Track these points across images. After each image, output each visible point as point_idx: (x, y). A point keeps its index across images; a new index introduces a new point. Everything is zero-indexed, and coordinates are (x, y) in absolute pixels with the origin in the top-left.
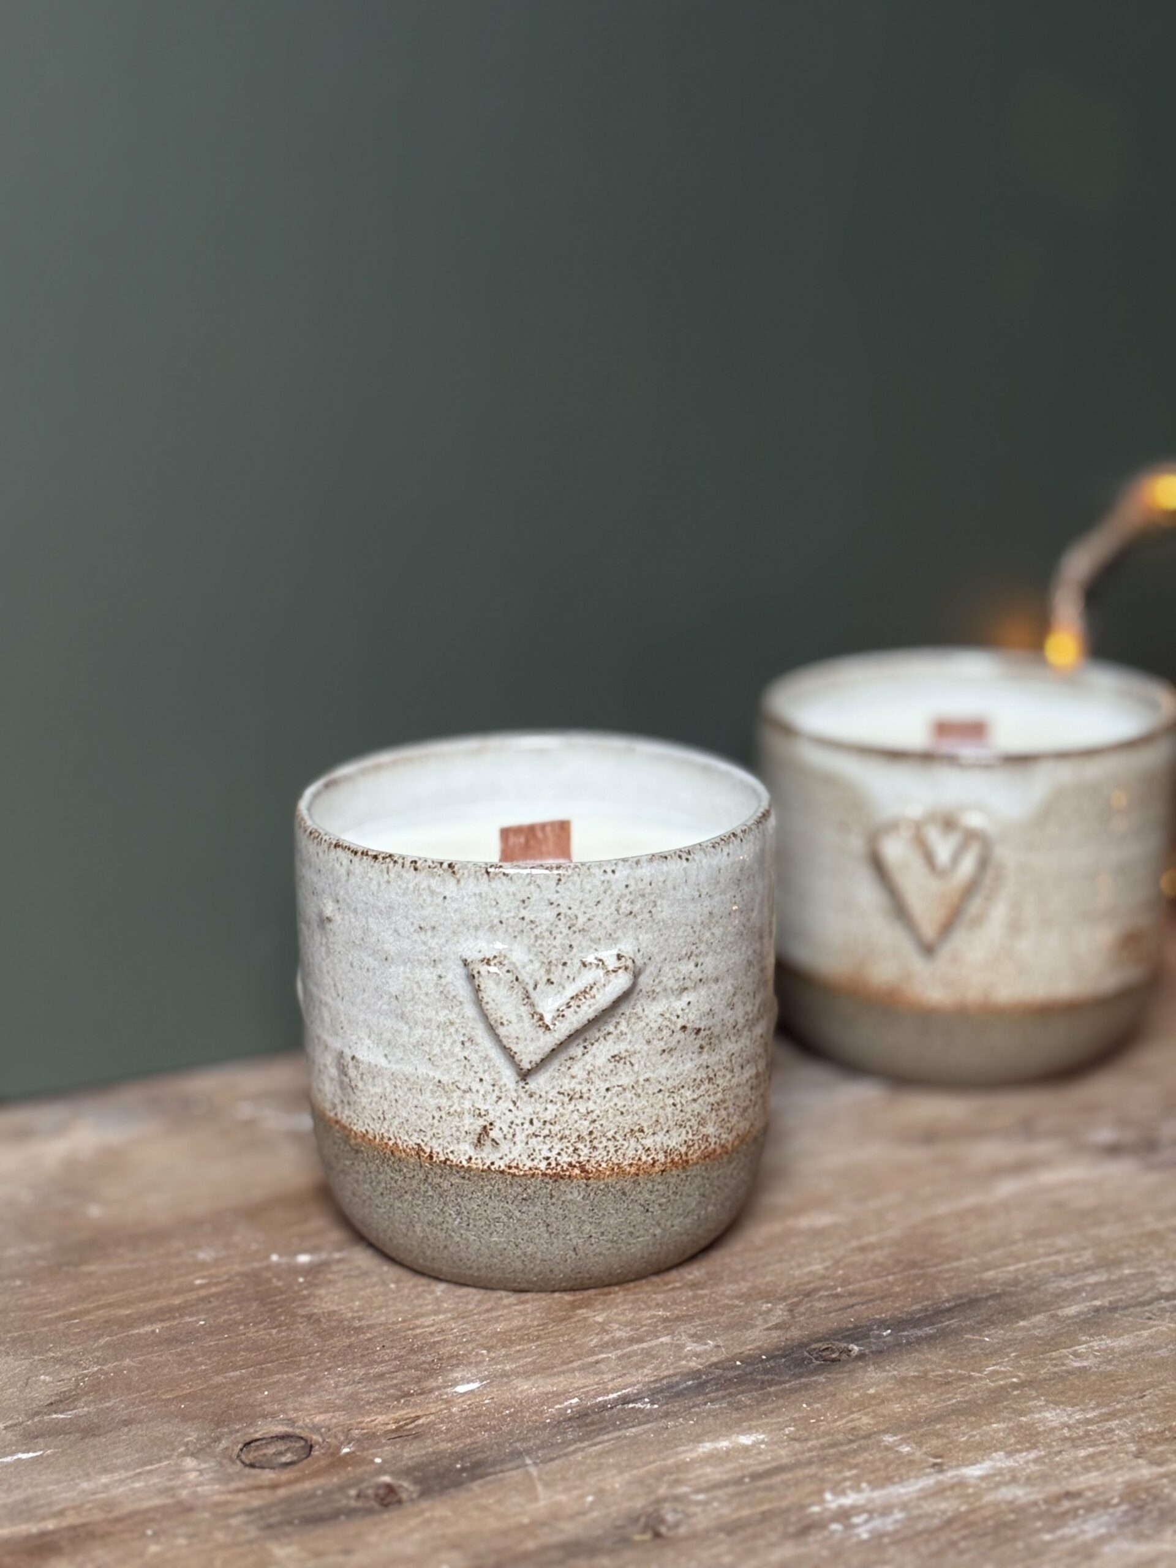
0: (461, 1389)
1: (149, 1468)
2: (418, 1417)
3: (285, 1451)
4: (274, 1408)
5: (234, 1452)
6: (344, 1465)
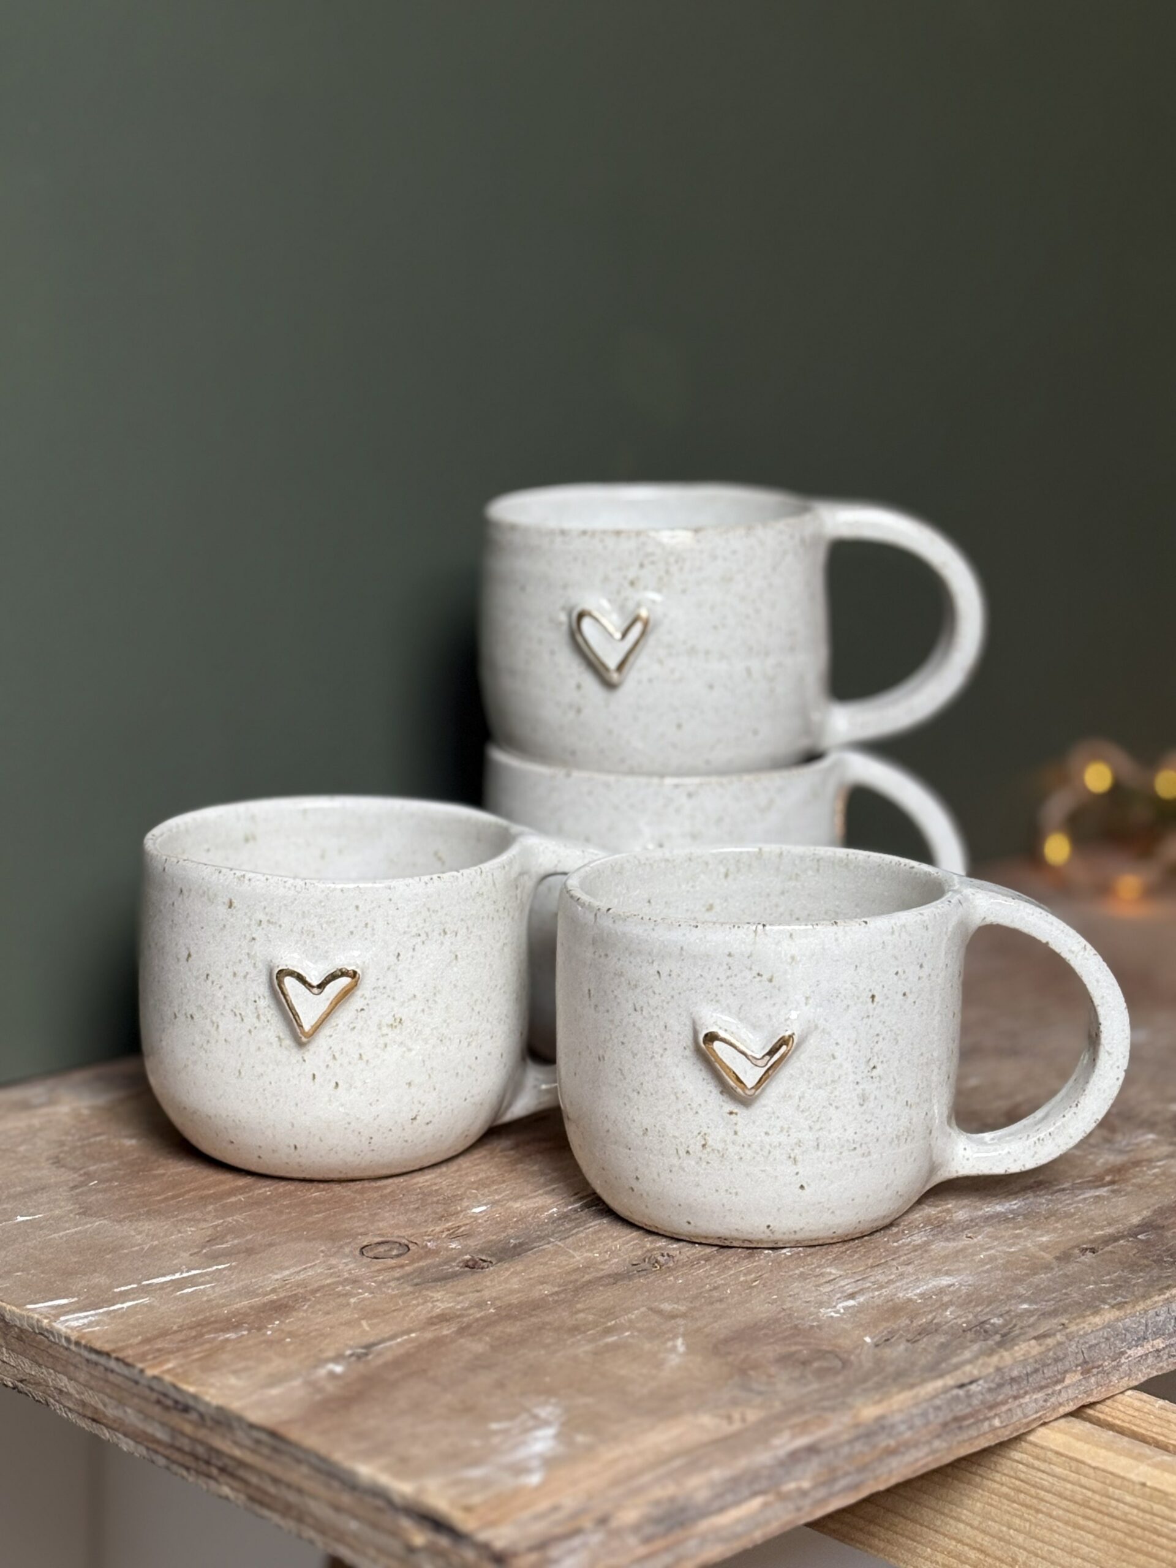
0: (477, 1210)
1: (309, 1265)
2: (459, 1227)
3: (391, 1250)
4: (362, 1230)
5: (357, 1253)
6: (435, 1252)
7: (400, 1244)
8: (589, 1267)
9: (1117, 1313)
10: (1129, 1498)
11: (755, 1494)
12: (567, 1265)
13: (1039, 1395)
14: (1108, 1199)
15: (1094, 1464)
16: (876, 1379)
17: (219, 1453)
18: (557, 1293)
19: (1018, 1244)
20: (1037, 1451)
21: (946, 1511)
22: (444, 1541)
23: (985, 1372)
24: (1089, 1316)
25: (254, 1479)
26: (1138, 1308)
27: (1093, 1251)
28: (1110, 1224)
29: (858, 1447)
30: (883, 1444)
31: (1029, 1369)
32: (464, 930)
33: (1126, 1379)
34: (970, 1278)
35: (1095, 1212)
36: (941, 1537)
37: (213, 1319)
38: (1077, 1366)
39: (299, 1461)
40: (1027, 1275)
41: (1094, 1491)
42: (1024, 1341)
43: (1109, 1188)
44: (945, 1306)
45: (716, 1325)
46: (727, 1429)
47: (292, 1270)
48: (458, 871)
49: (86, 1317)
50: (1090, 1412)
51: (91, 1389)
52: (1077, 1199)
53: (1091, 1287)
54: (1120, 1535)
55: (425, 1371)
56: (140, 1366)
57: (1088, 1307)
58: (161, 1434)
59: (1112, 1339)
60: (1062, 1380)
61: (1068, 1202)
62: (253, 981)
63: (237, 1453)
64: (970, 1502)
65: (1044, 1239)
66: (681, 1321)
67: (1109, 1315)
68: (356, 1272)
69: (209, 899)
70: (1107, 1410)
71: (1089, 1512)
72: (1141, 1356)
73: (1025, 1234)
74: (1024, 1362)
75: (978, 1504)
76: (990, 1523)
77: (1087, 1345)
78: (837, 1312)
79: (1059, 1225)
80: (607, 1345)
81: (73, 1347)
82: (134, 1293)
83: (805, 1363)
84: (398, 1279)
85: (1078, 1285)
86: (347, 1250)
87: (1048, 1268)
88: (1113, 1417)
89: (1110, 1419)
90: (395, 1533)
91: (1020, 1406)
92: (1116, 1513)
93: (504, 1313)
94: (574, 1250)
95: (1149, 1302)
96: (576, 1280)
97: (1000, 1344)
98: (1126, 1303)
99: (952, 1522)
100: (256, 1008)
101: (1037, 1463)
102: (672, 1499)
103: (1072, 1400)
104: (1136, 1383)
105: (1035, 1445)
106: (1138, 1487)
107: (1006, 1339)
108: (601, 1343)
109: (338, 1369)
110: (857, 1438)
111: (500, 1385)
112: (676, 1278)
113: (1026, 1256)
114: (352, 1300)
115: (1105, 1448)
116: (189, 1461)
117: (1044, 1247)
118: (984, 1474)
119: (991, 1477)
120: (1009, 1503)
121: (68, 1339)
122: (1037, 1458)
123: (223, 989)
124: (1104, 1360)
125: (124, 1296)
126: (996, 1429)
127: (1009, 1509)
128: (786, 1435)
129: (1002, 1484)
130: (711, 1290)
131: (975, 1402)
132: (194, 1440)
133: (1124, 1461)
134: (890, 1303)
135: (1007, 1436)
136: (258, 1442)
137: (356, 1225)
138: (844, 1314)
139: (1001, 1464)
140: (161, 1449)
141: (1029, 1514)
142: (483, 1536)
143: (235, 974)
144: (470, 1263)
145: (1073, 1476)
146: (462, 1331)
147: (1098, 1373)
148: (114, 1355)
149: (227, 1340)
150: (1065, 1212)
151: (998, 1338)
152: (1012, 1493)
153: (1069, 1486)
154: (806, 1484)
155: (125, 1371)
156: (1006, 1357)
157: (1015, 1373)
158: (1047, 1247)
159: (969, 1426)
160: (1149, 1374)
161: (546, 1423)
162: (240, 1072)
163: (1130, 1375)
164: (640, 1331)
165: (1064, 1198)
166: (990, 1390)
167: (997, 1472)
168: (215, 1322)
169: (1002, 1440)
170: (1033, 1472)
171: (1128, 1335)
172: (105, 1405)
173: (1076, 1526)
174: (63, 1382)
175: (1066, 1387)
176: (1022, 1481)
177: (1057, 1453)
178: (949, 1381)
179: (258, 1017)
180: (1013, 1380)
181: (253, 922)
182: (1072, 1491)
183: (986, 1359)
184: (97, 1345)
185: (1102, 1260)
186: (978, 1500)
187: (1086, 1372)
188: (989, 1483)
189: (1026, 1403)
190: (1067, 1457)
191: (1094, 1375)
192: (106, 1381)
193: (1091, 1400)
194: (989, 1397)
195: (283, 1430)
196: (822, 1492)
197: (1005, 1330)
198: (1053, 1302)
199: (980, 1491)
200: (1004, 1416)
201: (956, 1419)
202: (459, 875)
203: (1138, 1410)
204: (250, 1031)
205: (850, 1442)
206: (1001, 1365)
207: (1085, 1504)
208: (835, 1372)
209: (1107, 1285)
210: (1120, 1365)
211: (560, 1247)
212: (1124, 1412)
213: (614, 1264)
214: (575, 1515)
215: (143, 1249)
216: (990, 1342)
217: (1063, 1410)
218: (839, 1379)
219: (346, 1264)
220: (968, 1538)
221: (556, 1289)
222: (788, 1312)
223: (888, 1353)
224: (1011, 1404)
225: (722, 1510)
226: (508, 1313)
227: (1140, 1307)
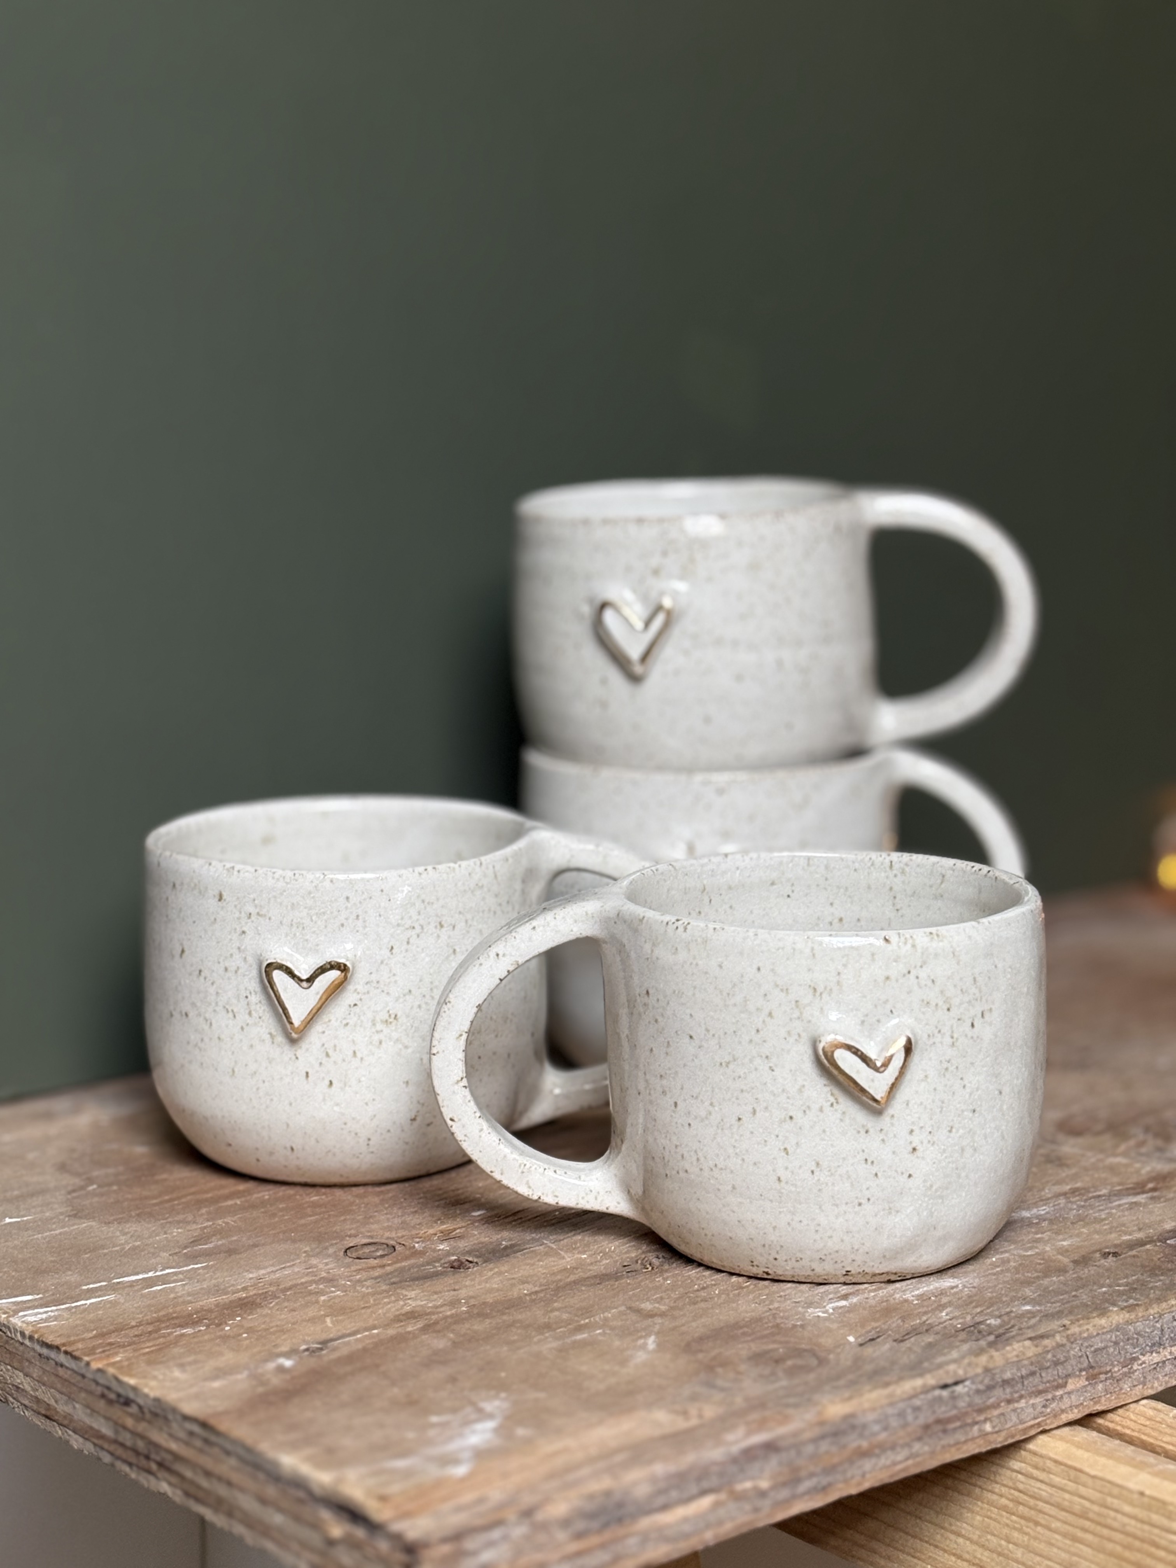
1: (288, 1264)
3: (377, 1250)
4: (353, 1232)
5: (342, 1253)
6: (422, 1253)
7: (387, 1245)
8: (577, 1269)
9: (1127, 1315)
10: (1127, 1509)
11: (704, 1493)
12: (554, 1266)
13: (1038, 1400)
14: (1145, 1205)
15: (1093, 1473)
16: (851, 1377)
17: (157, 1446)
18: (536, 1292)
19: (1037, 1248)
20: (1036, 1459)
21: (946, 1525)
22: (360, 1533)
23: (971, 1373)
24: (1094, 1318)
25: (188, 1474)
26: (1152, 1311)
27: (1115, 1254)
28: (1140, 1230)
29: (824, 1446)
30: (854, 1445)
31: (1024, 1372)
32: (463, 924)
33: (1141, 1387)
34: (977, 1280)
35: (1128, 1218)
36: (941, 1553)
37: (174, 1315)
38: (1081, 1370)
39: (228, 1453)
40: (1038, 1277)
41: (1092, 1502)
42: (1018, 1342)
43: (1150, 1195)
44: (941, 1307)
45: (694, 1324)
46: (681, 1424)
47: (269, 1270)
48: (455, 863)
49: (46, 1312)
50: (1100, 1421)
51: (44, 1385)
52: (1110, 1205)
53: (1104, 1289)
54: (1119, 1549)
55: (377, 1366)
56: (86, 1359)
57: (1096, 1309)
58: (106, 1430)
59: (1122, 1344)
60: (1064, 1385)
61: (1101, 1208)
62: (244, 975)
63: (174, 1446)
64: (969, 1515)
65: (1065, 1243)
66: (658, 1320)
67: (1117, 1317)
68: (336, 1271)
69: (200, 892)
70: (1118, 1419)
71: (1087, 1524)
72: (1158, 1363)
73: (1047, 1238)
74: (1018, 1364)
75: (978, 1518)
76: (989, 1537)
77: (1093, 1349)
78: (826, 1312)
79: (1085, 1230)
80: (575, 1342)
81: (27, 1342)
82: (101, 1290)
83: (777, 1361)
84: (376, 1278)
85: (1090, 1287)
86: (331, 1251)
87: (1062, 1270)
88: (1123, 1427)
89: (1119, 1428)
90: (316, 1526)
91: (1014, 1410)
92: (1116, 1525)
93: (475, 1311)
94: (566, 1252)
95: (1164, 1305)
96: (560, 1280)
97: (991, 1345)
98: (1137, 1305)
99: (953, 1537)
100: (248, 1004)
101: (1035, 1473)
102: (608, 1494)
103: (1077, 1407)
104: (1151, 1392)
105: (1035, 1454)
106: (1136, 1496)
107: (1000, 1338)
108: (568, 1341)
109: (288, 1363)
110: (823, 1437)
111: (453, 1379)
112: (665, 1279)
113: (1043, 1259)
114: (322, 1298)
115: (1104, 1456)
116: (133, 1459)
117: (1064, 1251)
118: (985, 1486)
119: (990, 1488)
120: (1008, 1515)
121: (23, 1334)
122: (1036, 1467)
123: (215, 986)
124: (1114, 1366)
125: (91, 1293)
126: (987, 1434)
127: (1008, 1522)
128: (741, 1431)
129: (1001, 1496)
130: (698, 1290)
131: (962, 1404)
132: (135, 1434)
133: (1124, 1469)
134: (885, 1304)
135: (1000, 1442)
136: (191, 1434)
137: (348, 1227)
138: (832, 1314)
139: (1000, 1475)
140: (106, 1446)
141: (1027, 1527)
142: (396, 1527)
143: (226, 969)
144: (455, 1264)
145: (1071, 1486)
146: (425, 1329)
147: (1106, 1379)
148: (63, 1349)
149: (183, 1335)
150: (1095, 1218)
151: (991, 1338)
152: (1011, 1505)
153: (1067, 1496)
154: (764, 1484)
155: (72, 1364)
156: (997, 1357)
157: (1008, 1375)
158: (1067, 1251)
159: (955, 1429)
160: (1166, 1383)
161: (490, 1416)
162: (233, 1071)
163: (1144, 1384)
164: (612, 1329)
165: (1097, 1204)
166: (978, 1392)
167: (997, 1483)
168: (177, 1318)
169: (994, 1446)
170: (1032, 1482)
171: (1141, 1340)
172: (56, 1402)
173: (1075, 1539)
174: (19, 1378)
175: (1069, 1393)
176: (1020, 1491)
177: (1056, 1462)
178: (930, 1380)
179: (250, 1014)
180: (1006, 1382)
181: (243, 915)
182: (1070, 1502)
183: (973, 1359)
184: (50, 1339)
185: (1122, 1265)
186: (978, 1513)
187: (1093, 1378)
188: (989, 1495)
189: (1022, 1409)
190: (1066, 1465)
191: (1102, 1382)
192: (57, 1376)
193: (1099, 1408)
194: (978, 1400)
195: (213, 1422)
196: (784, 1493)
197: (1001, 1331)
198: (1058, 1304)
199: (979, 1503)
200: (996, 1421)
201: (938, 1421)
202: (456, 866)
203: (1150, 1419)
204: (242, 1028)
205: (816, 1440)
206: (991, 1366)
207: (1083, 1515)
208: (807, 1369)
209: (1121, 1288)
210: (1131, 1372)
211: (552, 1248)
212: (1135, 1422)
213: (604, 1265)
214: (502, 1506)
215: (124, 1248)
216: (983, 1343)
217: (1065, 1418)
218: (811, 1377)
219: (327, 1264)
220: (968, 1552)
221: (537, 1289)
222: (774, 1312)
223: (869, 1350)
224: (1004, 1408)
225: (665, 1508)
226: (480, 1311)
227: (1154, 1310)
